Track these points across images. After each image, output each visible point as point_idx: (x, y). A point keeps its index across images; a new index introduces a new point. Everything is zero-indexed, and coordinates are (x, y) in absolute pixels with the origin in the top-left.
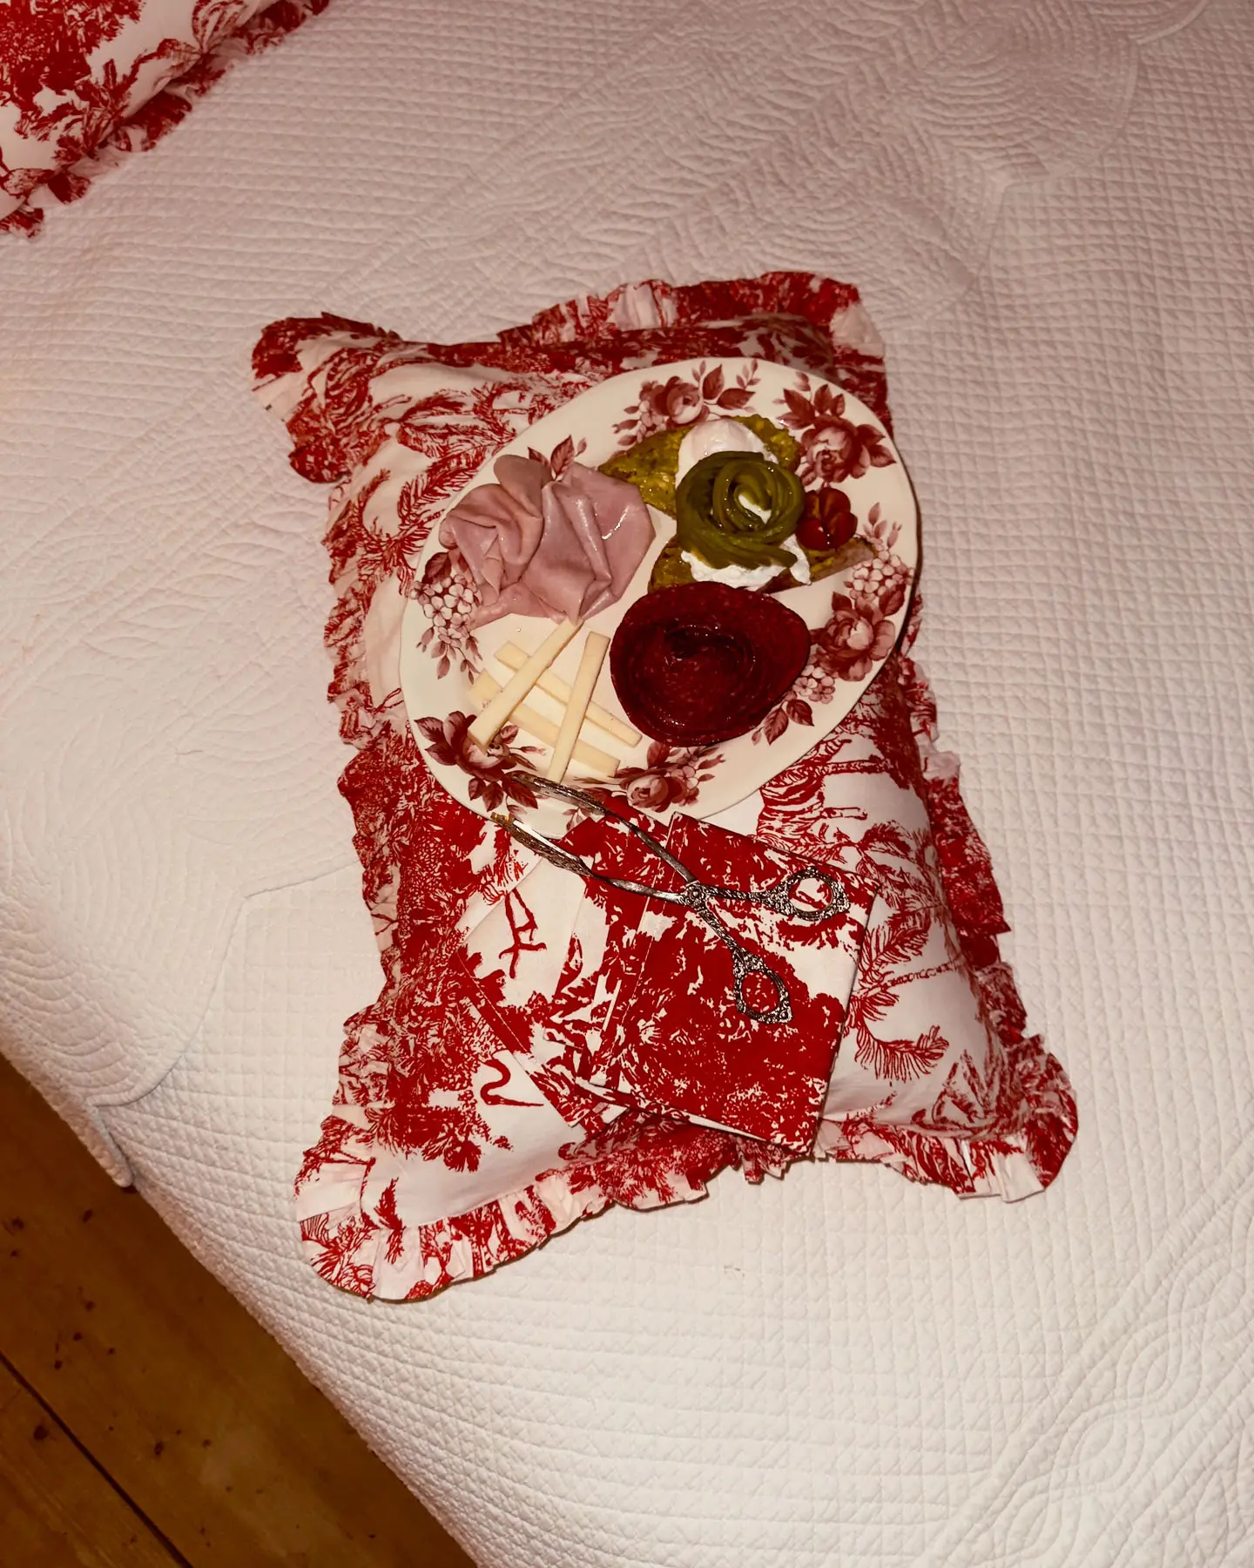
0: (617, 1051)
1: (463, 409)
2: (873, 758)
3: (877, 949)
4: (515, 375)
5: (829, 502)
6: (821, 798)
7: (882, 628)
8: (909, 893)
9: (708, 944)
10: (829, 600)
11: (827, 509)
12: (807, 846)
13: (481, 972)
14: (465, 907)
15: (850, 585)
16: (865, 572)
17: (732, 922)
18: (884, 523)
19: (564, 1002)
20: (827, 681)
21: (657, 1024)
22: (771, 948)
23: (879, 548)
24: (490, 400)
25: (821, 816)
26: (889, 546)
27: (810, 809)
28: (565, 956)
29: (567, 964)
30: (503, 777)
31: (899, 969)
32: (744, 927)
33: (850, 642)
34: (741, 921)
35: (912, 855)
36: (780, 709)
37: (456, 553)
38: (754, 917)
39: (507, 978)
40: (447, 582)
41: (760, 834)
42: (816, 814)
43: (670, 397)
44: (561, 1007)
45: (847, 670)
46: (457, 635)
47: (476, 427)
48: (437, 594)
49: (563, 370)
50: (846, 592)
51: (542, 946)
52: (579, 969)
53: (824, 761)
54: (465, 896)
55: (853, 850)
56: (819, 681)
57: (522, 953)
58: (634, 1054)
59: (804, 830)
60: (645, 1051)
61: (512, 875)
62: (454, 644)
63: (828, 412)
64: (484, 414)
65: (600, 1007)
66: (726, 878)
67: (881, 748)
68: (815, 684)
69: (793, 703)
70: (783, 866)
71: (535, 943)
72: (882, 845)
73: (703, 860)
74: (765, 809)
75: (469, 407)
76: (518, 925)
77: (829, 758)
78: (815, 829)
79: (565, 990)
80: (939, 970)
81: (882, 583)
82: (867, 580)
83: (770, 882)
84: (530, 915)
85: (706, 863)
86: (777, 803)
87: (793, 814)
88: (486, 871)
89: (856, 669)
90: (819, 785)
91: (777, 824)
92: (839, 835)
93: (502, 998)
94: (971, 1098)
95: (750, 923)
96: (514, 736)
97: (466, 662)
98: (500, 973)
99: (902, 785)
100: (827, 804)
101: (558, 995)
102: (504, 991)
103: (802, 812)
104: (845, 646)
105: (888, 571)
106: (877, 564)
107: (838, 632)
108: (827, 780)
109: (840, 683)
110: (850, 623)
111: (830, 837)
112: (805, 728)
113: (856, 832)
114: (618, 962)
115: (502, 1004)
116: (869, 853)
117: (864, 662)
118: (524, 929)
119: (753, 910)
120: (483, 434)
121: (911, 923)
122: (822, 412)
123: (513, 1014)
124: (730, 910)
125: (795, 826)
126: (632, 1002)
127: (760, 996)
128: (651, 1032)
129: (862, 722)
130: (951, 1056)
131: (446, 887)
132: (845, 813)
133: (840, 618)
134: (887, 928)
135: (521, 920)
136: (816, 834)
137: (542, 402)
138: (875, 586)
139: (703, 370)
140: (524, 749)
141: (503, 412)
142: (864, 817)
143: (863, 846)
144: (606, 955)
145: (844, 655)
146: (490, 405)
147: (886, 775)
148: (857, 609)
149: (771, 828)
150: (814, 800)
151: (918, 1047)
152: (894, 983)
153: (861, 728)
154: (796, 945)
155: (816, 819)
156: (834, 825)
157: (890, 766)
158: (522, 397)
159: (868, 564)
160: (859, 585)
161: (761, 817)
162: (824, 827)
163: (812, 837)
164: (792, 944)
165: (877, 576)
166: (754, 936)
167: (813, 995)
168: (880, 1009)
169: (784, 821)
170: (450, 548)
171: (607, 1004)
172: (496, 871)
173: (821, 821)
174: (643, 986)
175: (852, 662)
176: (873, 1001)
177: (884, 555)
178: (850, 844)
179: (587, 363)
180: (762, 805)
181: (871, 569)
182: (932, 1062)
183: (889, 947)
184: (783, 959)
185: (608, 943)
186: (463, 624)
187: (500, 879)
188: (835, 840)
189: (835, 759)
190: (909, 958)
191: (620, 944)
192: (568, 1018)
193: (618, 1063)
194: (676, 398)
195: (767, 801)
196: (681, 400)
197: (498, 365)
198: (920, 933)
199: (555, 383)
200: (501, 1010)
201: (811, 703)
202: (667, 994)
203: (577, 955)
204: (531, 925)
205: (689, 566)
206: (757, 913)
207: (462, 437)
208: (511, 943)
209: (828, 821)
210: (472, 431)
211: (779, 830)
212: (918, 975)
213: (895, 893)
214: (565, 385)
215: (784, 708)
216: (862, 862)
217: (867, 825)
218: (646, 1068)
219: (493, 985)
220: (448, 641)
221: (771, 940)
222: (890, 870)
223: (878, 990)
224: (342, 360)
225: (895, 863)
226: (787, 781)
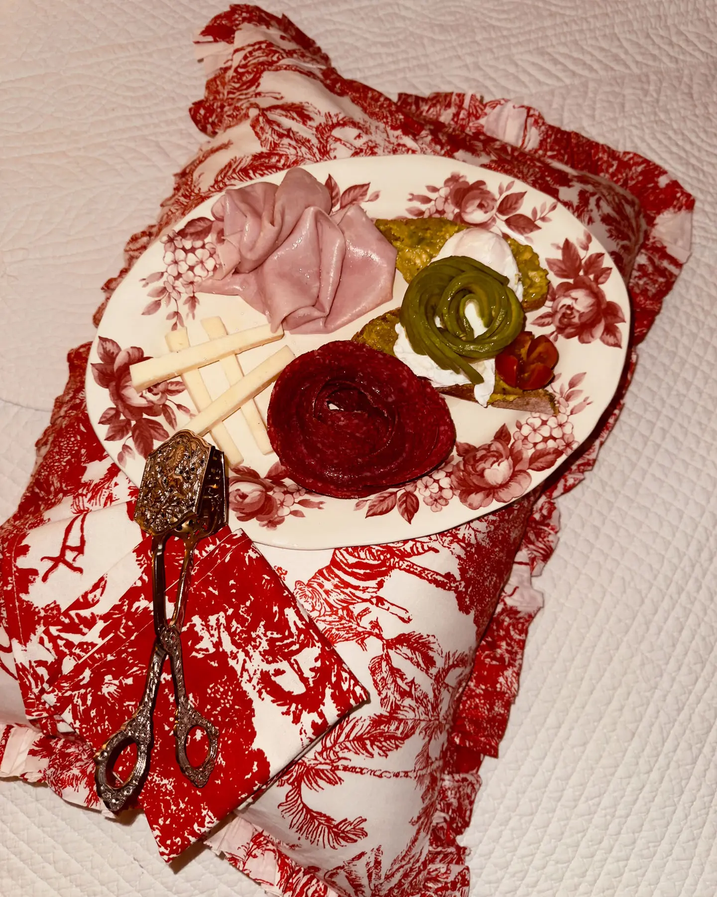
0: (76, 687)
1: (309, 123)
2: (448, 576)
3: (348, 736)
4: (366, 117)
5: (540, 349)
6: (380, 585)
7: (520, 477)
8: (408, 701)
9: (197, 651)
10: (496, 428)
11: (534, 355)
12: (341, 618)
13: (23, 562)
14: (60, 501)
15: (519, 427)
16: (538, 423)
17: (228, 646)
18: (581, 391)
19: (67, 621)
20: (447, 493)
21: (120, 686)
22: (246, 687)
23: (562, 409)
24: (333, 126)
25: (369, 601)
26: (572, 413)
27: (364, 590)
28: (89, 587)
29: (86, 594)
30: (140, 420)
31: (358, 760)
32: (235, 657)
33: (487, 473)
34: (235, 650)
35: (433, 671)
36: (395, 493)
37: (220, 225)
38: (247, 654)
39: (39, 579)
40: (199, 244)
41: (309, 585)
42: (366, 596)
43: (471, 194)
44: (62, 624)
45: (469, 493)
46: (181, 289)
47: (309, 141)
48: (184, 249)
49: (406, 133)
50: (513, 430)
51: (80, 570)
52: (95, 603)
53: (404, 555)
54: (65, 494)
55: (379, 643)
56: (441, 489)
57: (62, 567)
58: (89, 697)
59: (347, 604)
60: (99, 701)
61: (103, 501)
62: (174, 294)
63: (592, 277)
64: (322, 134)
65: (86, 643)
66: (242, 609)
67: (463, 571)
68: (437, 490)
69: (408, 494)
70: (294, 630)
71: (76, 565)
72: (408, 652)
73: (232, 582)
74: (328, 568)
75: (314, 124)
76: (69, 543)
77: (409, 555)
78: (357, 609)
79: (73, 613)
80: (397, 775)
81: (545, 440)
82: (535, 430)
83: (275, 635)
84: (83, 541)
85: (233, 586)
86: (340, 568)
87: (347, 585)
88: (87, 485)
89: (476, 498)
90: (385, 573)
91: (328, 585)
92: (375, 625)
93: (27, 592)
94: (364, 881)
95: (241, 656)
96: (179, 392)
97: (177, 313)
98: (35, 572)
99: (464, 608)
100: (381, 593)
101: (66, 614)
102: (31, 588)
103: (356, 588)
104: (481, 474)
105: (557, 433)
106: (552, 422)
107: (483, 458)
108: (395, 573)
109: (455, 501)
110: (498, 457)
111: (365, 622)
112: (403, 521)
113: (392, 629)
114: (120, 619)
115: (23, 596)
116: (391, 653)
117: (488, 496)
118: (73, 549)
119: (249, 648)
120: (310, 149)
121: (393, 728)
122: (586, 273)
123: (29, 610)
124: (232, 635)
125: (342, 597)
126: (110, 657)
127: (215, 716)
128: (112, 689)
129: (458, 542)
130: (362, 845)
131: (61, 479)
132: (393, 609)
133: (493, 448)
134: (368, 722)
135: (73, 541)
136: (356, 613)
137: (372, 148)
138: (539, 439)
139: (509, 188)
140: (179, 407)
141: (337, 140)
142: (407, 621)
143: (390, 644)
144: (115, 608)
145: (475, 480)
146: (330, 130)
147: (452, 595)
148: (511, 450)
149: (321, 586)
150: (373, 583)
151: (336, 826)
152: (345, 769)
153: (455, 545)
154: (268, 698)
155: (364, 600)
156: (376, 613)
157: (462, 588)
158: (359, 136)
159: (544, 418)
160: (526, 430)
161: (320, 572)
162: (366, 611)
163: (350, 613)
164: (264, 695)
165: (545, 432)
166: (238, 668)
167: (255, 746)
168: (320, 782)
169: (336, 586)
170: (217, 219)
171: (93, 645)
172: (93, 489)
173: (368, 605)
174: (125, 651)
175: (478, 489)
176: (318, 773)
177: (562, 418)
178: (379, 637)
179: (430, 137)
180: (328, 563)
181: (544, 423)
182: (343, 843)
183: (360, 739)
184: (251, 701)
185: (121, 600)
186: (192, 283)
187: (92, 498)
188: (369, 627)
189: (414, 559)
190: (372, 755)
191: (130, 606)
192: (63, 635)
193: (71, 698)
194: (474, 198)
195: (334, 562)
196: (477, 202)
197: (362, 106)
198: (396, 738)
199: (393, 140)
200: (21, 601)
201: (421, 504)
202: (141, 669)
203: (99, 591)
204: (80, 550)
205: (396, 337)
206: (251, 652)
207: (293, 143)
208: (56, 554)
209: (373, 608)
210: (304, 142)
211: (327, 592)
212: (373, 773)
213: (394, 697)
214: (399, 145)
215: (399, 494)
216: (381, 658)
217: (406, 629)
218: (93, 713)
219: (26, 577)
220: (170, 289)
221: (250, 681)
222: (402, 677)
223: (328, 767)
224: (260, 48)
225: (411, 671)
226: (362, 555)
